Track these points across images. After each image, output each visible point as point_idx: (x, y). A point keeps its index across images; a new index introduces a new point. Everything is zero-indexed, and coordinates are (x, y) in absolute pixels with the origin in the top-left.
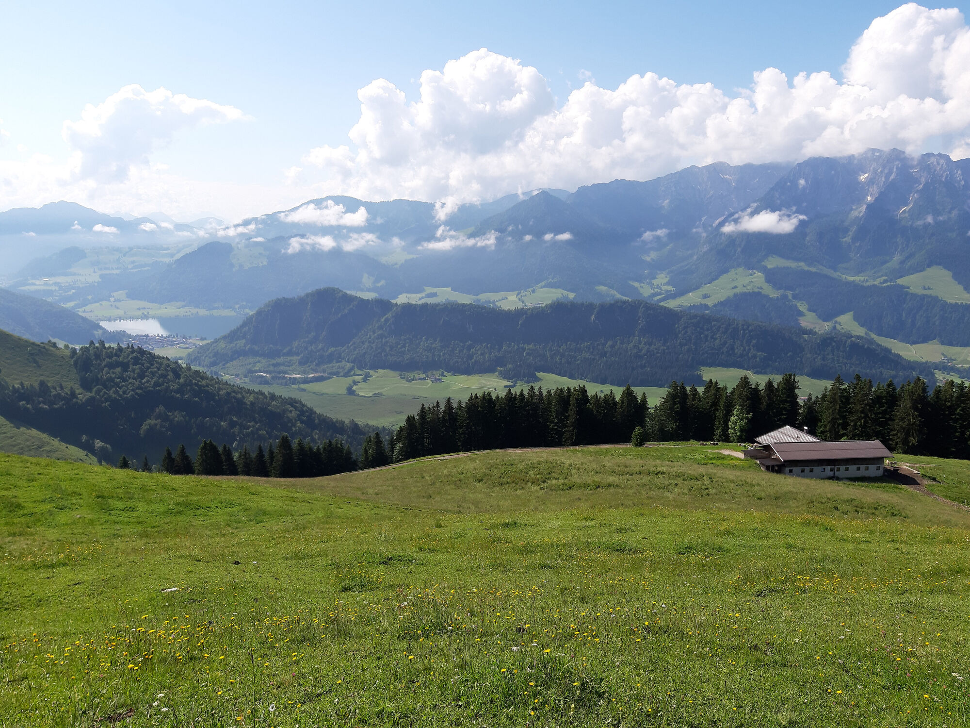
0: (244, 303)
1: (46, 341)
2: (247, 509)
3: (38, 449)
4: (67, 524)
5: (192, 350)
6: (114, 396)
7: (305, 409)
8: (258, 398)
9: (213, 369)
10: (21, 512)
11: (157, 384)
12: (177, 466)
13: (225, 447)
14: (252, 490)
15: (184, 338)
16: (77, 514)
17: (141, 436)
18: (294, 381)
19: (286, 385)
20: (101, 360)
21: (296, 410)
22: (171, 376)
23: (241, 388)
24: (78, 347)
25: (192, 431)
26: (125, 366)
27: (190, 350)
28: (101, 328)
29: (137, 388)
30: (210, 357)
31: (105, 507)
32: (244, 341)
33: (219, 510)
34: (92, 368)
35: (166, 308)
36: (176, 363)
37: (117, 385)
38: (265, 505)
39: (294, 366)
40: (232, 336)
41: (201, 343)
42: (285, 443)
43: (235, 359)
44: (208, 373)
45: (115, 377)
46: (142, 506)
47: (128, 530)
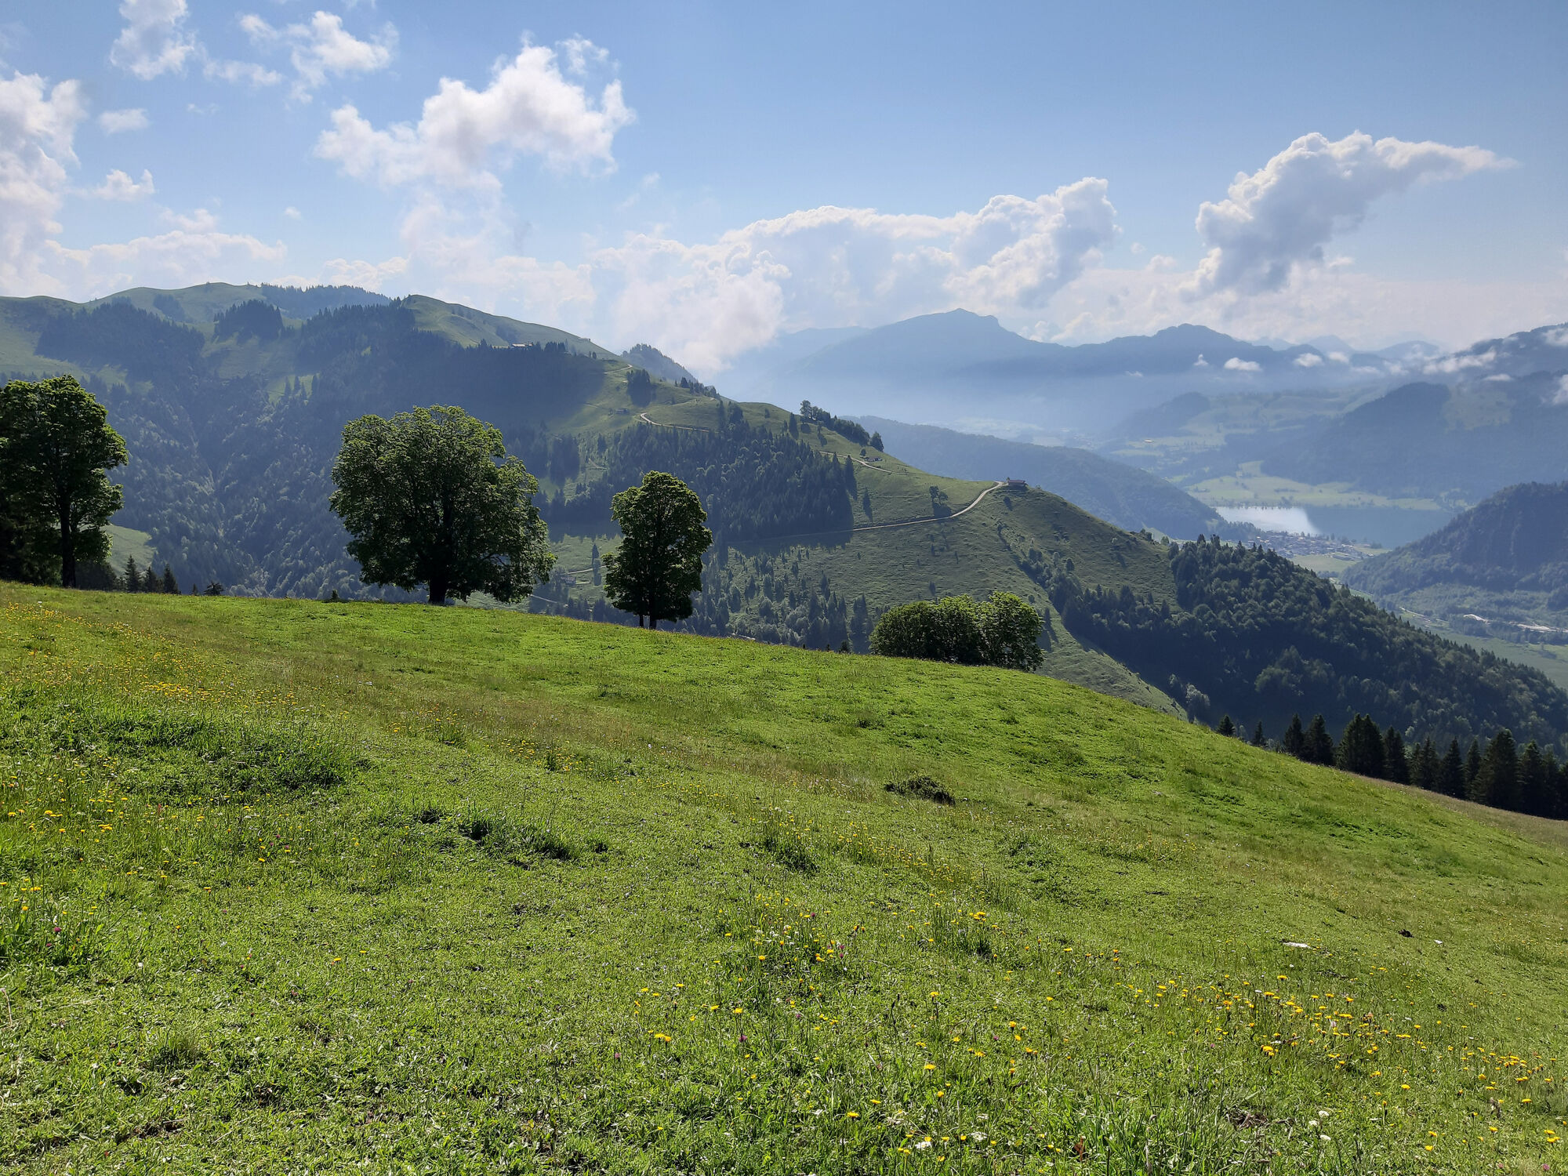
0: (1458, 490)
1: (1138, 531)
2: (1423, 847)
3: (1108, 684)
4: (1141, 801)
5: (1354, 563)
6: (1223, 622)
7: (1549, 690)
8: (1461, 658)
9: (1388, 598)
10: (1081, 769)
11: (1290, 612)
12: (1307, 748)
13: (1391, 733)
14: (1437, 816)
15: (1345, 541)
16: (1156, 790)
17: (1257, 690)
18: (1535, 637)
19: (1518, 641)
20: (1210, 565)
21: (1531, 690)
22: (1314, 601)
23: (1432, 637)
24: (1180, 543)
25: (1339, 695)
26: (1245, 578)
27: (1350, 564)
28: (1216, 516)
29: (1261, 615)
30: (1384, 579)
31: (1197, 788)
32: (1448, 556)
33: (1373, 835)
34: (1197, 576)
35: (1321, 491)
36: (1327, 581)
37: (1230, 605)
38: (1456, 846)
39: (1538, 610)
40: (1428, 546)
41: (1373, 553)
42: (1504, 745)
43: (1428, 585)
44: (1377, 604)
45: (1229, 594)
46: (1250, 800)
47: (1226, 831)
